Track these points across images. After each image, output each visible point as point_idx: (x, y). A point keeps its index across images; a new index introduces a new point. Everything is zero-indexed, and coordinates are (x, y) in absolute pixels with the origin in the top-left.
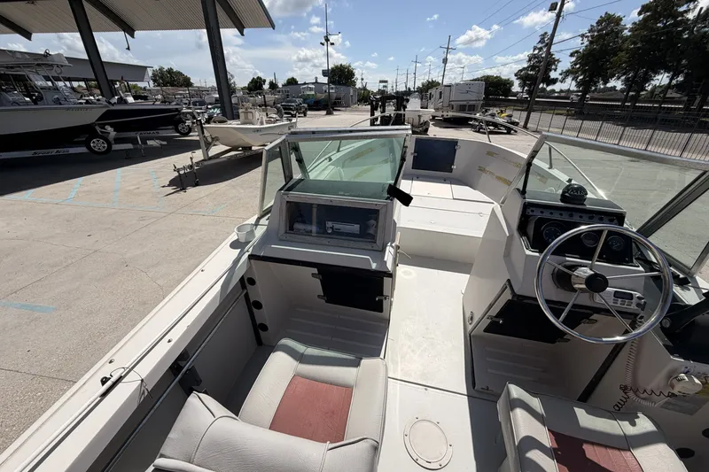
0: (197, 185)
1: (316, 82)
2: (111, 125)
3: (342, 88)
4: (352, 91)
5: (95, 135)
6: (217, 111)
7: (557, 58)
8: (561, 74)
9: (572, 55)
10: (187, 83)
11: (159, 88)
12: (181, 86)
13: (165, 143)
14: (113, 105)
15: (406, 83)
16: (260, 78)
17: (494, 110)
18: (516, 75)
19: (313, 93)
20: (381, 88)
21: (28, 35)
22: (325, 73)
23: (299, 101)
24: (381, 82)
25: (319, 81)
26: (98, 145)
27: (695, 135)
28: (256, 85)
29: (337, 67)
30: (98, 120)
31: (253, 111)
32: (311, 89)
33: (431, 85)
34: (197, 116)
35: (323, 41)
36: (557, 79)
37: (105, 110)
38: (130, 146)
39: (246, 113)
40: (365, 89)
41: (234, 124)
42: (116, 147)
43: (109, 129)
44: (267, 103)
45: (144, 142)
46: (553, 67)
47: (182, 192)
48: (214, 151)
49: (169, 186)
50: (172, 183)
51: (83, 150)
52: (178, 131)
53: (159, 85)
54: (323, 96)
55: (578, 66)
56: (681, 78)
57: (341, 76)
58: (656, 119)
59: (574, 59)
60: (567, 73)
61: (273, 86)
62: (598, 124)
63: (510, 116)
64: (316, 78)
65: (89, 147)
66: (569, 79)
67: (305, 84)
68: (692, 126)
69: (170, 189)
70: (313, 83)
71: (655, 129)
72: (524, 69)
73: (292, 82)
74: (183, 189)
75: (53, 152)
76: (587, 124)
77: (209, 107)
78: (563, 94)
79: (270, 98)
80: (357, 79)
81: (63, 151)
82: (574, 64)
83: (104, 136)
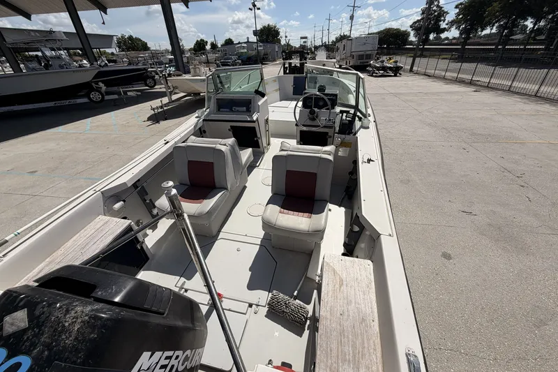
0: (166, 119)
1: (248, 42)
2: (103, 82)
3: (269, 45)
4: (277, 47)
5: (92, 89)
6: (173, 69)
7: (446, 10)
8: (447, 24)
9: (456, 7)
10: (145, 47)
11: (124, 53)
12: (140, 51)
13: (140, 93)
14: (103, 67)
15: (322, 39)
16: (203, 41)
17: (384, 58)
18: (411, 27)
19: (246, 51)
20: (302, 43)
21: (28, 16)
22: (255, 33)
23: (234, 58)
24: (302, 38)
25: (250, 40)
26: (95, 96)
27: (552, 70)
28: (200, 46)
29: (264, 27)
30: (93, 78)
31: (199, 66)
32: (244, 48)
33: (342, 38)
34: (159, 73)
35: (251, 7)
36: (445, 28)
37: (97, 71)
38: (116, 97)
39: (195, 68)
40: (288, 45)
41: (187, 77)
42: (107, 98)
43: (101, 85)
44: (210, 61)
45: (125, 93)
46: (442, 18)
47: (157, 124)
48: (174, 97)
49: (148, 120)
50: (149, 119)
51: (85, 100)
52: (147, 85)
53: (123, 51)
54: (254, 53)
55: (461, 16)
56: (542, 23)
57: (268, 35)
58: (521, 58)
59: (457, 10)
60: (452, 23)
61: (214, 46)
62: (473, 65)
63: (396, 62)
64: (248, 38)
65: (89, 98)
67: (239, 43)
68: (549, 63)
69: (149, 123)
70: (245, 43)
71: (520, 67)
72: (418, 21)
73: (229, 42)
74: (158, 122)
75: (67, 102)
76: (466, 65)
77: (167, 65)
78: (454, 41)
79: (212, 56)
80: (281, 37)
81: (73, 101)
82: (458, 14)
83: (99, 90)
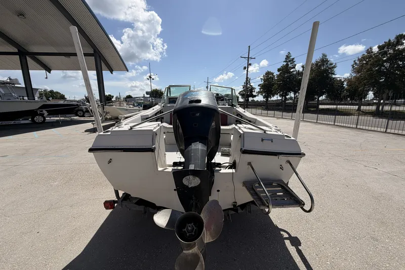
1: (144, 97)
3: (158, 99)
5: (37, 115)
8: (256, 93)
9: (259, 86)
16: (110, 96)
18: (239, 93)
19: (143, 101)
22: (147, 93)
26: (38, 119)
28: (108, 99)
29: (154, 90)
30: (39, 108)
35: (149, 78)
36: (256, 95)
37: (43, 104)
39: (120, 103)
43: (45, 112)
46: (253, 91)
49: (86, 132)
51: (29, 121)
52: (77, 115)
54: (148, 103)
57: (157, 94)
59: (259, 87)
60: (259, 92)
61: (118, 98)
64: (144, 95)
65: (33, 120)
66: (260, 95)
67: (137, 97)
70: (142, 97)
72: (242, 91)
73: (129, 97)
76: (269, 112)
81: (17, 122)
82: (260, 89)
83: (42, 115)
